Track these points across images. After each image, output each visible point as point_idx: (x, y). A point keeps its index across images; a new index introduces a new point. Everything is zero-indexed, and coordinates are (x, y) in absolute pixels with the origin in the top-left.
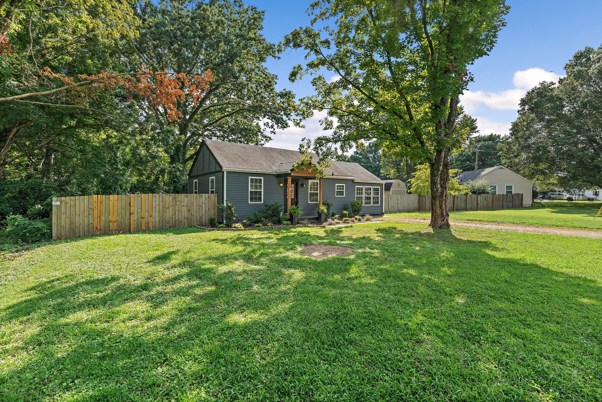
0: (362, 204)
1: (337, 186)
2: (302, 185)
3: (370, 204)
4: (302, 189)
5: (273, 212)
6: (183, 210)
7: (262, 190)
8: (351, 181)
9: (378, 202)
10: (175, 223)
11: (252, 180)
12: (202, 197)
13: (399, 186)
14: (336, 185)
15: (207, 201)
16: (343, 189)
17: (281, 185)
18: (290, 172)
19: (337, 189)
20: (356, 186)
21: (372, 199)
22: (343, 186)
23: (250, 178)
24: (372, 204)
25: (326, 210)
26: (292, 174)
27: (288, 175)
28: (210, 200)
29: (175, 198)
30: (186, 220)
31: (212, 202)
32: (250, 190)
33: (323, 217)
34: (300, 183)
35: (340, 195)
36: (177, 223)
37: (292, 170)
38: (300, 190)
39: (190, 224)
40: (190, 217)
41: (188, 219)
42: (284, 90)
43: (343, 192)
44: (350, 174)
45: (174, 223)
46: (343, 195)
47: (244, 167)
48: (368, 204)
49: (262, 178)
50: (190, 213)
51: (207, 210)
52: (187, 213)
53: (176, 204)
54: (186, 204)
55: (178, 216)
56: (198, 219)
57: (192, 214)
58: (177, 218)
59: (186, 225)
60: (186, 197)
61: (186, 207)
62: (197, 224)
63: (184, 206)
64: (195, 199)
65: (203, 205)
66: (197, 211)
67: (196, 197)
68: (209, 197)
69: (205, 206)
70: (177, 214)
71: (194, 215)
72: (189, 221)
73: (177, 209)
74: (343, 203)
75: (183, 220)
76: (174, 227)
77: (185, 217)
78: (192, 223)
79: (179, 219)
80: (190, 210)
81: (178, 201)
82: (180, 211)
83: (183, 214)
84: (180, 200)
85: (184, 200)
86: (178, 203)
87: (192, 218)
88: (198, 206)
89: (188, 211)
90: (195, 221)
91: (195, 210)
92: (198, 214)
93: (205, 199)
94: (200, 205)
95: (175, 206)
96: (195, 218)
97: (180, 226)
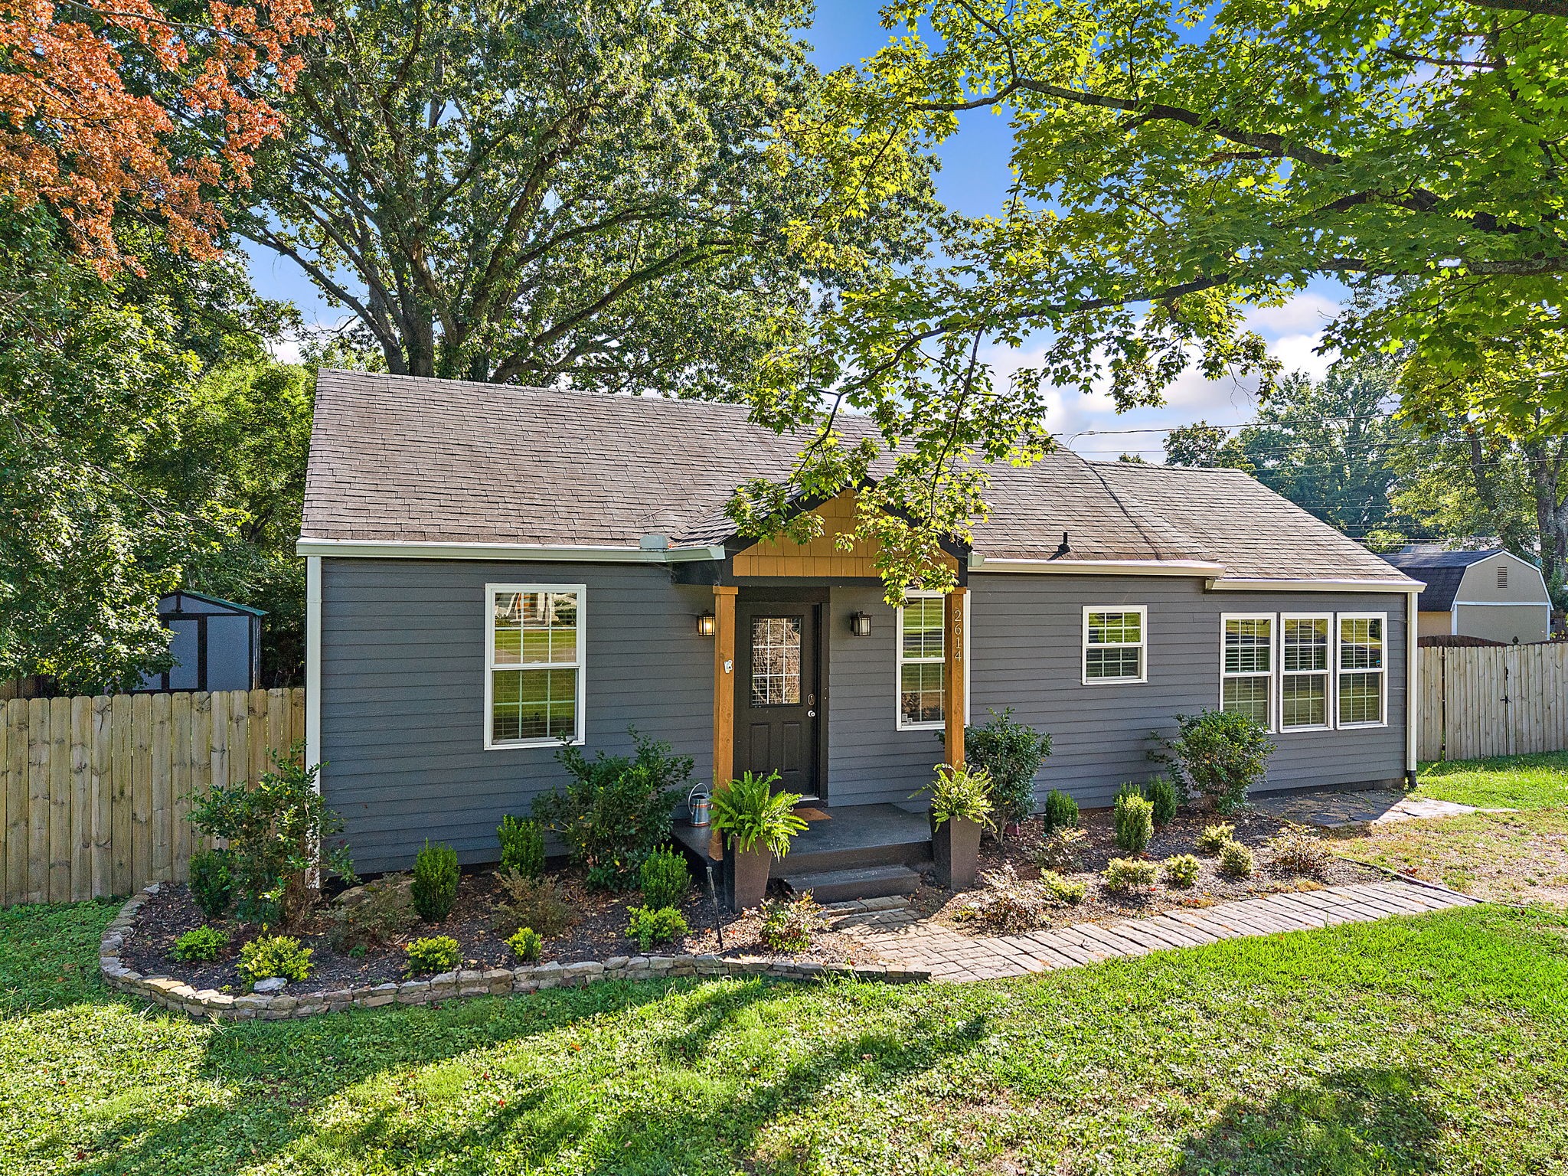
0: (1264, 719)
1: (1095, 619)
2: (852, 620)
3: (1321, 719)
4: (854, 643)
6: (78, 797)
8: (1187, 588)
9: (1376, 704)
10: (24, 878)
12: (205, 709)
13: (1502, 582)
14: (1088, 610)
15: (239, 734)
16: (1134, 636)
17: (709, 627)
18: (718, 553)
19: (1095, 636)
20: (1225, 617)
21: (1331, 687)
22: (1135, 618)
23: (493, 589)
24: (1333, 722)
25: (982, 805)
26: (742, 567)
28: (259, 728)
29: (24, 725)
30: (95, 852)
32: (490, 663)
33: (962, 851)
34: (835, 612)
35: (1113, 671)
36: (36, 873)
38: (839, 651)
39: (123, 876)
40: (121, 834)
41: (109, 846)
43: (1134, 653)
44: (1184, 540)
45: (13, 876)
46: (1133, 669)
48: (1304, 720)
50: (122, 811)
52: (106, 811)
53: (32, 760)
54: (101, 758)
55: (44, 832)
56: (180, 844)
57: (142, 816)
58: (34, 846)
59: (96, 882)
60: (102, 712)
61: (99, 775)
62: (169, 877)
63: (87, 772)
64: (157, 726)
65: (215, 756)
66: (175, 798)
67: (166, 715)
68: (251, 710)
69: (226, 765)
70: (35, 822)
71: (149, 822)
72: (117, 862)
73: (37, 788)
74: (1136, 724)
75: (76, 854)
76: (16, 898)
77: (94, 834)
78: (137, 871)
79: (52, 851)
80: (128, 792)
81: (45, 742)
82: (55, 803)
83: (77, 816)
84: (56, 733)
85: (83, 736)
86: (44, 754)
87: (137, 839)
88: (176, 770)
89: (113, 798)
90: (160, 858)
91: (162, 793)
92: (177, 814)
93: (225, 719)
94: (195, 757)
95: (25, 774)
96: (156, 842)
97: (53, 890)
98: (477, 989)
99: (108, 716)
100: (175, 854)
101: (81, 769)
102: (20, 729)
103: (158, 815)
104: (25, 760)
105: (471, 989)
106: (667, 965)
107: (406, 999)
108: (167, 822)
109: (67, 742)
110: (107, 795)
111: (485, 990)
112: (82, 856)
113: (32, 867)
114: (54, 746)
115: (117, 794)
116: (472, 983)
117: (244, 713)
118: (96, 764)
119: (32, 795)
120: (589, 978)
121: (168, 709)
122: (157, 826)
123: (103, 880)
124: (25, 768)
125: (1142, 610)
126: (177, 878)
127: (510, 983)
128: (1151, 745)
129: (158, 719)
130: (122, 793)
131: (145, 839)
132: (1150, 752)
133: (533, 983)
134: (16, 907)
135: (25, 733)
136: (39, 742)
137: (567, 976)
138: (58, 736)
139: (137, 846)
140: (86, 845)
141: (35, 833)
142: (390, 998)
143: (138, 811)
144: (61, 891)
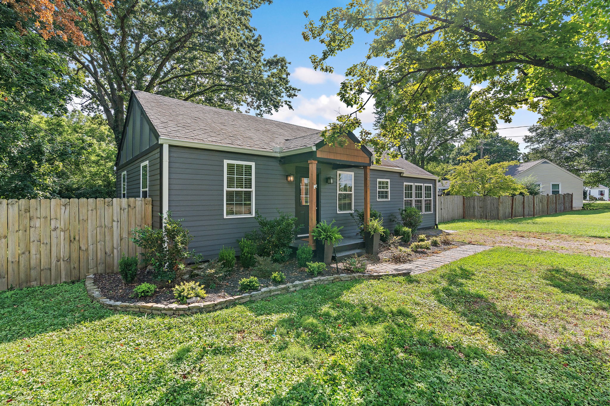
1: (380, 183)
2: (328, 179)
3: (421, 211)
4: (328, 186)
5: (279, 239)
6: (54, 241)
7: (253, 189)
8: (397, 175)
9: (430, 207)
10: (28, 276)
11: (230, 166)
12: (110, 205)
14: (378, 180)
15: (125, 215)
16: (387, 187)
17: (291, 178)
18: (314, 149)
19: (380, 188)
20: (405, 183)
21: (423, 203)
22: (387, 183)
23: (226, 162)
24: (423, 212)
26: (319, 155)
27: (311, 155)
28: (132, 212)
29: (28, 210)
30: (62, 263)
31: (138, 216)
32: (225, 188)
34: (322, 177)
35: (382, 197)
36: (33, 273)
37: (319, 145)
38: (323, 189)
39: (75, 273)
40: (75, 255)
41: (69, 261)
42: (275, 56)
43: (387, 192)
45: (22, 276)
46: (386, 197)
47: (214, 139)
49: (253, 164)
50: (75, 245)
51: (125, 235)
52: (67, 246)
53: (32, 225)
54: (65, 224)
55: (38, 256)
56: (101, 259)
57: (83, 248)
58: (33, 262)
59: (63, 276)
60: (65, 205)
61: (64, 231)
62: (96, 272)
63: (58, 230)
64: (90, 212)
65: (115, 224)
66: (98, 240)
67: (94, 207)
68: (129, 206)
69: (119, 227)
70: (33, 252)
71: (87, 250)
72: (72, 267)
73: (34, 236)
74: (388, 212)
75: (53, 265)
76: (25, 284)
77: (62, 256)
78: (82, 271)
79: (42, 263)
80: (77, 238)
81: (37, 218)
82: (43, 244)
83: (54, 249)
84: (43, 214)
85: (56, 215)
86: (37, 223)
87: (81, 257)
88: (98, 229)
89: (70, 241)
90: (91, 264)
91: (92, 237)
92: (99, 247)
93: (119, 210)
94: (106, 224)
95: (28, 231)
96: (90, 258)
97: (43, 281)
98: (277, 293)
99: (68, 207)
100: (98, 263)
101: (55, 229)
102: (26, 212)
103: (91, 247)
104: (28, 225)
105: (275, 293)
106: (332, 279)
107: (254, 299)
108: (95, 249)
109: (49, 218)
110: (68, 240)
111: (279, 292)
112: (56, 265)
113: (32, 271)
114: (42, 220)
115: (72, 239)
116: (276, 290)
117: (127, 207)
118: (63, 227)
119: (32, 240)
120: (311, 285)
121: (95, 205)
122: (90, 252)
123: (66, 275)
124: (28, 229)
125: (389, 180)
126: (99, 272)
127: (287, 289)
128: (391, 217)
129: (90, 209)
130: (74, 239)
131: (85, 257)
132: (390, 219)
133: (294, 289)
134: (25, 289)
135: (28, 214)
136: (35, 217)
137: (304, 285)
138: (44, 215)
139: (82, 260)
140: (58, 261)
141: (33, 257)
142: (248, 299)
143: (82, 246)
144: (46, 281)
